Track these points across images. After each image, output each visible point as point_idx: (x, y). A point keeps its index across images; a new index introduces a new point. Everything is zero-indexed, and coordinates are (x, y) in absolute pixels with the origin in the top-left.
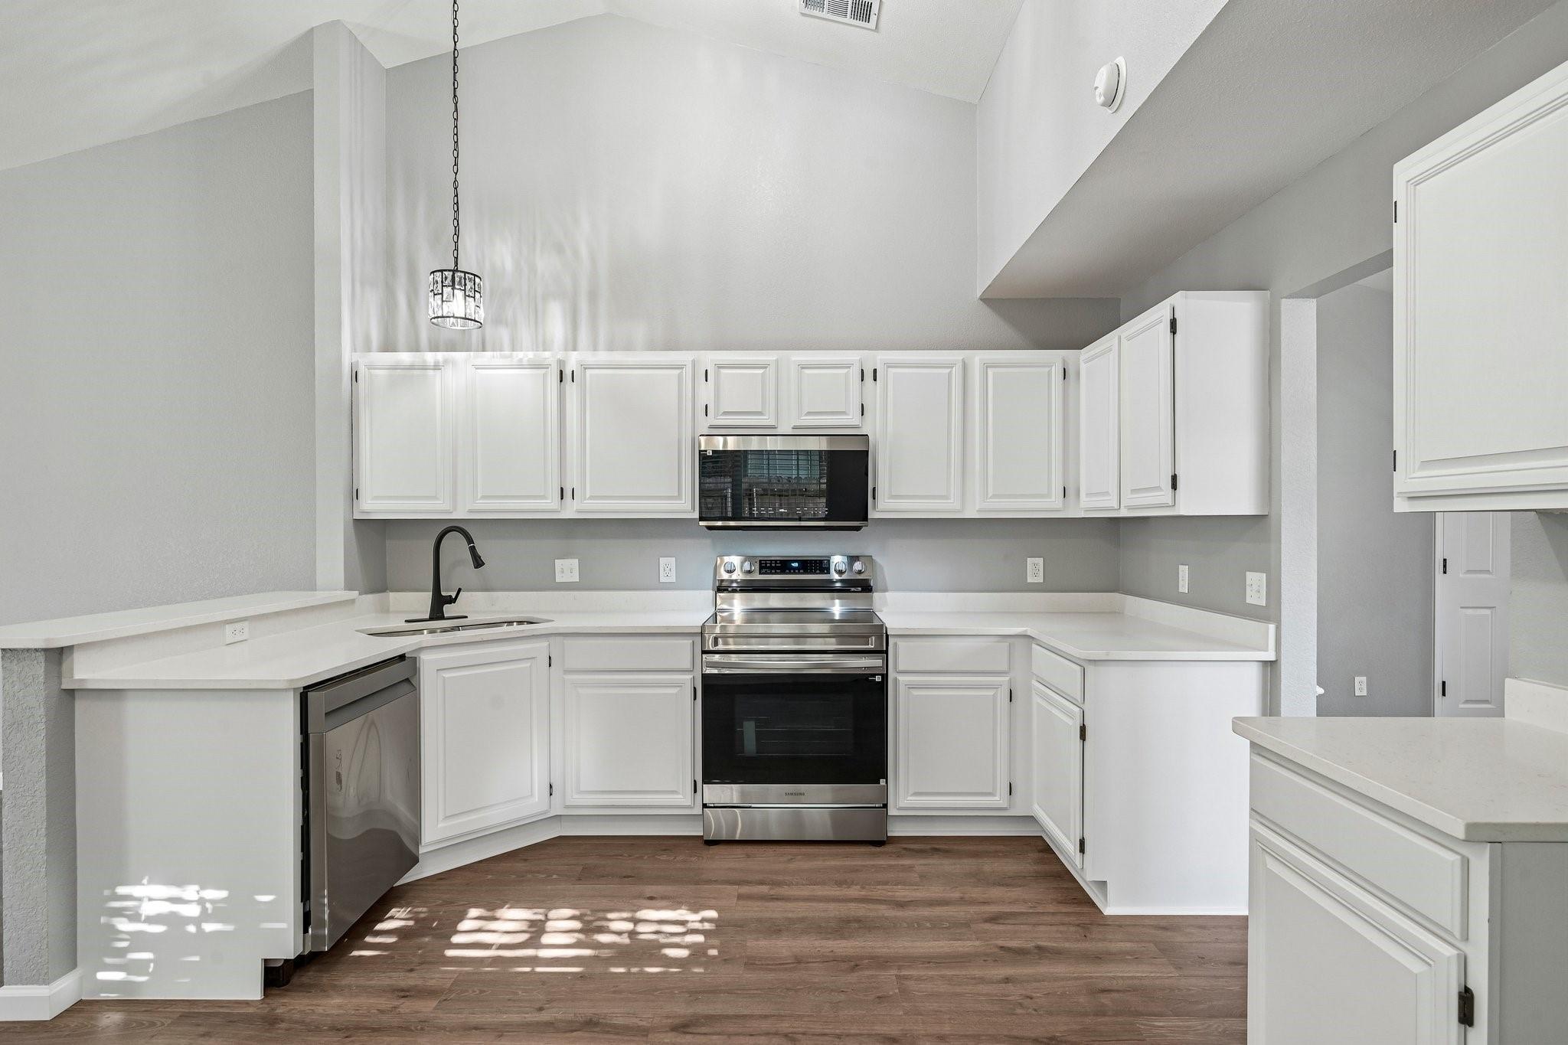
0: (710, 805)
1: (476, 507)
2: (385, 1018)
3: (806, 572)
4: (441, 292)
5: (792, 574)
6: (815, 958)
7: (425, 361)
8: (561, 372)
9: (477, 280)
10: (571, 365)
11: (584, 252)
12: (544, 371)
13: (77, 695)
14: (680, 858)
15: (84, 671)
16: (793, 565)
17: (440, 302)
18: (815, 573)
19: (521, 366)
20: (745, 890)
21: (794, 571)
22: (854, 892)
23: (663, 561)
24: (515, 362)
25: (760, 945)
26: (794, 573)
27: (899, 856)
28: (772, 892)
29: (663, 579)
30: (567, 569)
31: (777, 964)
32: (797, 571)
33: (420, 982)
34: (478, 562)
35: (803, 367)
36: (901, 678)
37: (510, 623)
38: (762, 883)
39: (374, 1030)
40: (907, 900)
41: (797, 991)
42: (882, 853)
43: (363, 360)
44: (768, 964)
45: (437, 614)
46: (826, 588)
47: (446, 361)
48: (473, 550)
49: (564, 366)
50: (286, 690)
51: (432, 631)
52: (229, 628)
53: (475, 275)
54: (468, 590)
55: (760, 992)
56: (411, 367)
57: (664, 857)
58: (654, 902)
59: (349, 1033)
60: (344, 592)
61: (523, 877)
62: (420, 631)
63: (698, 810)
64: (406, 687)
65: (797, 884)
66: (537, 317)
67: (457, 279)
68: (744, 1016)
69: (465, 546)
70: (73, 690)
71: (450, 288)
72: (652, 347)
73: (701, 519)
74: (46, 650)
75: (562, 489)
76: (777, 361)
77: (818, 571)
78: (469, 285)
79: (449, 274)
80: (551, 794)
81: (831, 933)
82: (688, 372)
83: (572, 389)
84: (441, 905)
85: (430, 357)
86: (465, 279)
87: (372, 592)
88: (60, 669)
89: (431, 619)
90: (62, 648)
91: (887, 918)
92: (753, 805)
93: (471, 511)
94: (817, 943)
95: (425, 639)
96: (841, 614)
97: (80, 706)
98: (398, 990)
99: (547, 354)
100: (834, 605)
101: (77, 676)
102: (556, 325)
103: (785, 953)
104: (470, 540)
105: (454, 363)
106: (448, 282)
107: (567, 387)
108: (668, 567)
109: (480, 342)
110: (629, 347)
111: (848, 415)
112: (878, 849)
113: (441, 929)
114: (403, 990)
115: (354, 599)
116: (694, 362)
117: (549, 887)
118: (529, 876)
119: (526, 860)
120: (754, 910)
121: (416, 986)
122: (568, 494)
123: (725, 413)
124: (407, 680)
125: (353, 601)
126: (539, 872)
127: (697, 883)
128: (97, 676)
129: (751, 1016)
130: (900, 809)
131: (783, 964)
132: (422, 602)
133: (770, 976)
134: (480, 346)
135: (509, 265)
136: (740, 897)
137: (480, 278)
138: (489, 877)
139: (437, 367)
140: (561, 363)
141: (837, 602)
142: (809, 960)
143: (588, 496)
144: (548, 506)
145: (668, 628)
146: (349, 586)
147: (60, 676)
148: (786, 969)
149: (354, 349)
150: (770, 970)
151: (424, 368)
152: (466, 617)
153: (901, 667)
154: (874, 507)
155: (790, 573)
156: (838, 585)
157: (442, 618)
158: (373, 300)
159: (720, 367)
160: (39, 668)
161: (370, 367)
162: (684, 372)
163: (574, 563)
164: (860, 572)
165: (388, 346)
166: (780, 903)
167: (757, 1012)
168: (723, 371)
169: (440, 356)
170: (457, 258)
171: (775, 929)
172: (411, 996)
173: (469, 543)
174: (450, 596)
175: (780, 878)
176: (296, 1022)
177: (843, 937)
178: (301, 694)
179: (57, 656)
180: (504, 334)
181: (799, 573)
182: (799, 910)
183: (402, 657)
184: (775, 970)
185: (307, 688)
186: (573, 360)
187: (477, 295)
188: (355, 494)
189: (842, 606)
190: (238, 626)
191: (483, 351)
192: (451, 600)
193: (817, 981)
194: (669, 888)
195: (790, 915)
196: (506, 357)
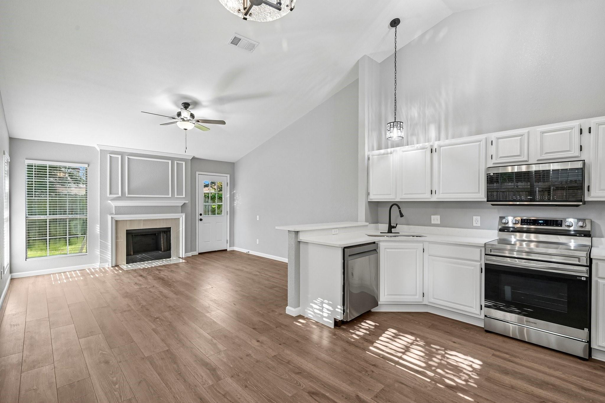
0: (488, 316)
1: (403, 197)
2: (359, 344)
3: (547, 225)
4: (389, 130)
5: (539, 226)
6: (522, 390)
7: (388, 152)
8: (432, 149)
9: (401, 123)
10: (435, 146)
11: (443, 105)
12: (425, 150)
13: (301, 242)
14: (472, 333)
15: (302, 237)
16: (540, 222)
17: (389, 133)
18: (553, 226)
19: (417, 149)
20: (497, 353)
21: (540, 224)
22: (558, 373)
23: (474, 218)
24: (415, 148)
25: (498, 376)
26: (541, 225)
27: (595, 368)
28: (510, 358)
29: (474, 225)
30: (436, 219)
31: (501, 384)
32: (542, 225)
33: (371, 339)
34: (402, 216)
35: (543, 133)
36: (600, 281)
37: (413, 236)
38: (507, 353)
39: (356, 346)
40: (591, 389)
41: (506, 397)
42: (586, 364)
43: (371, 153)
44: (497, 383)
45: (390, 231)
46: (566, 233)
47: (394, 151)
48: (400, 211)
49: (433, 147)
50: (339, 247)
51: (387, 236)
52: (333, 230)
53: (401, 122)
54: (400, 225)
55: (488, 390)
56: (384, 154)
57: (465, 331)
58: (455, 344)
59: (350, 344)
60: (365, 223)
61: (410, 321)
62: (384, 236)
63: (483, 317)
64: (375, 252)
65: (525, 360)
66: (426, 130)
67: (395, 124)
68: (478, 396)
69: (398, 210)
70: (300, 241)
71: (393, 128)
72: (470, 134)
73: (488, 201)
74: (295, 231)
75: (431, 191)
76: (529, 132)
77: (555, 225)
78: (398, 125)
79: (392, 124)
80: (423, 296)
81: (535, 384)
82: (483, 143)
83: (435, 155)
84: (383, 321)
85: (389, 150)
86: (397, 124)
87: (373, 223)
88: (297, 236)
89: (388, 233)
90: (298, 231)
91: (573, 391)
92: (509, 322)
93: (401, 199)
94: (525, 385)
95: (385, 238)
96: (575, 247)
97: (301, 245)
98: (365, 339)
99: (427, 144)
100: (571, 242)
101: (300, 238)
102: (433, 132)
103: (507, 382)
104: (399, 208)
105: (396, 151)
106: (392, 126)
107: (434, 154)
108: (477, 220)
109: (407, 142)
110: (461, 136)
111: (571, 151)
112: (582, 362)
113: (381, 327)
114: (366, 339)
115: (368, 225)
116: (486, 139)
117: (418, 327)
118: (413, 321)
119: (413, 316)
120: (499, 362)
121: (370, 340)
122: (434, 192)
123: (501, 157)
124: (375, 250)
125: (367, 226)
126: (416, 321)
127: (476, 343)
128: (304, 239)
129: (481, 397)
130: (599, 346)
131: (504, 386)
132: (385, 227)
133: (496, 387)
134: (407, 144)
135: (416, 115)
136: (493, 355)
137: (403, 123)
138: (400, 317)
139: (391, 153)
140: (432, 146)
141: (572, 241)
142: (518, 390)
143: (441, 193)
144: (426, 197)
145: (469, 243)
146: (366, 221)
147: (297, 238)
148: (505, 388)
149: (369, 151)
150: (497, 385)
151: (387, 154)
152: (399, 233)
153: (600, 275)
154: (589, 195)
155: (538, 225)
156: (573, 232)
157: (391, 232)
158: (375, 135)
159: (498, 139)
160: (293, 235)
161: (373, 156)
162: (481, 144)
163: (438, 217)
164: (582, 227)
165: (379, 148)
166: (512, 364)
167: (484, 396)
168: (500, 140)
169: (392, 149)
170: (395, 118)
171: (506, 372)
172: (368, 342)
173: (399, 209)
174: (394, 226)
175: (517, 355)
176: (339, 337)
177: (541, 388)
178: (343, 249)
179: (297, 233)
180: (414, 139)
181: (543, 225)
182: (523, 370)
183: (374, 243)
184: (498, 386)
185: (345, 248)
186: (436, 145)
187: (401, 128)
188: (368, 194)
189: (575, 243)
190: (335, 230)
191: (408, 145)
192: (394, 227)
193: (519, 398)
194: (463, 341)
195: (516, 370)
196: (413, 147)
